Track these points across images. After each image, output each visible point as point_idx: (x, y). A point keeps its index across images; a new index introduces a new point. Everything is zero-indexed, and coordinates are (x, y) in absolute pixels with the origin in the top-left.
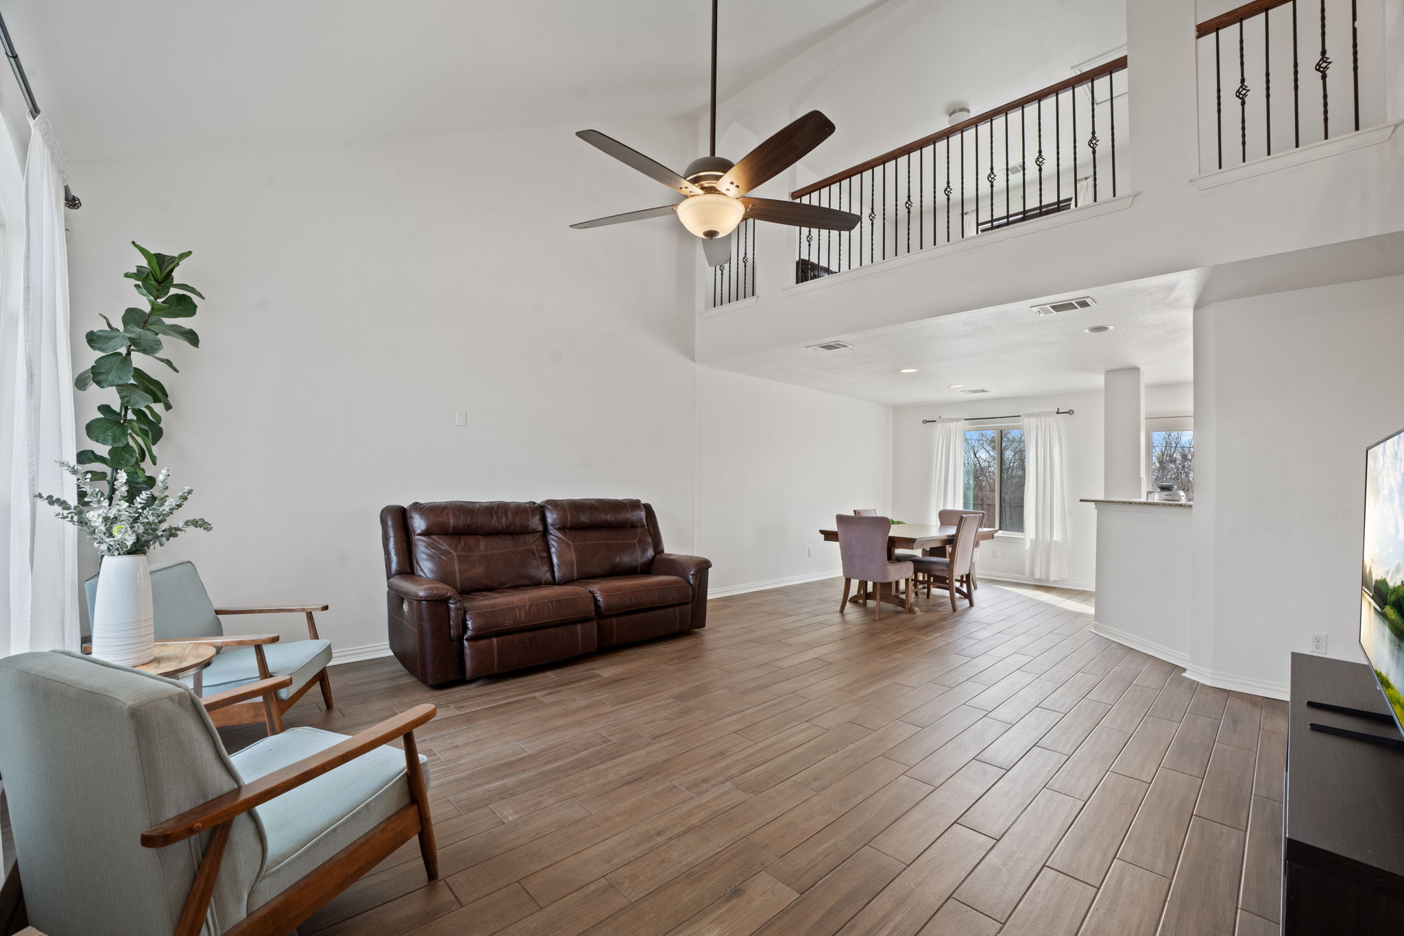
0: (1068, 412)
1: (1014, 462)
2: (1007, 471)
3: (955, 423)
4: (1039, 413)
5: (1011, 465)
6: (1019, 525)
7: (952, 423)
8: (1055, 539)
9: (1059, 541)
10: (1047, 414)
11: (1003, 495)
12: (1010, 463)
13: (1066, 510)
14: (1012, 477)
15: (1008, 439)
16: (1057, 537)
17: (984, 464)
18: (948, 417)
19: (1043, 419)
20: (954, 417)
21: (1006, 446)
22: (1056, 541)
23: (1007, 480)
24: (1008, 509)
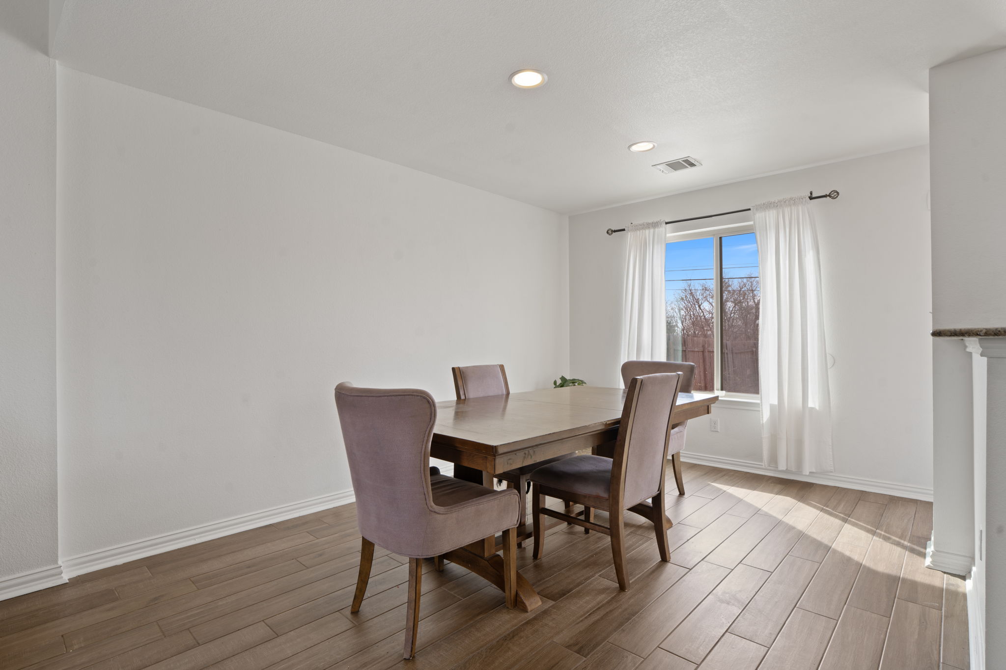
0: (829, 196)
1: (734, 313)
2: (729, 321)
3: (652, 230)
4: (780, 201)
5: (732, 315)
6: (752, 385)
7: (647, 231)
8: (811, 404)
9: (817, 408)
10: (793, 202)
11: (724, 341)
12: (731, 313)
13: (829, 357)
14: (732, 326)
15: (729, 292)
16: (814, 402)
17: (708, 316)
18: (641, 222)
19: (787, 210)
20: (650, 221)
21: (727, 298)
22: (812, 408)
23: (729, 329)
24: (730, 356)
